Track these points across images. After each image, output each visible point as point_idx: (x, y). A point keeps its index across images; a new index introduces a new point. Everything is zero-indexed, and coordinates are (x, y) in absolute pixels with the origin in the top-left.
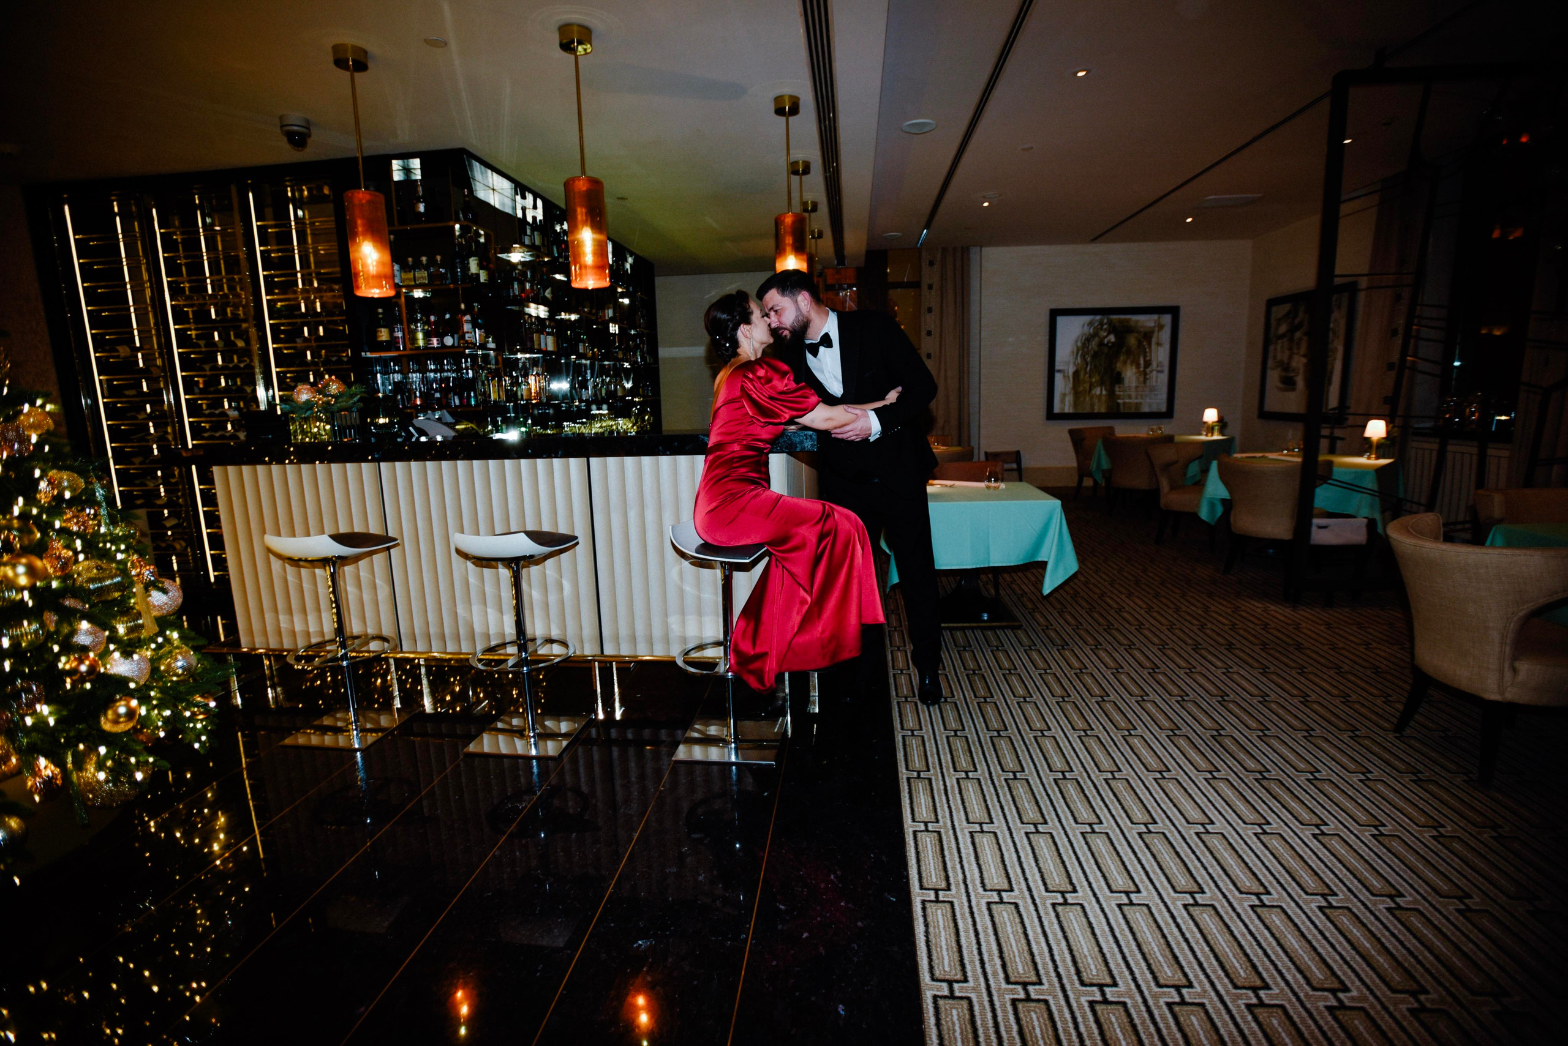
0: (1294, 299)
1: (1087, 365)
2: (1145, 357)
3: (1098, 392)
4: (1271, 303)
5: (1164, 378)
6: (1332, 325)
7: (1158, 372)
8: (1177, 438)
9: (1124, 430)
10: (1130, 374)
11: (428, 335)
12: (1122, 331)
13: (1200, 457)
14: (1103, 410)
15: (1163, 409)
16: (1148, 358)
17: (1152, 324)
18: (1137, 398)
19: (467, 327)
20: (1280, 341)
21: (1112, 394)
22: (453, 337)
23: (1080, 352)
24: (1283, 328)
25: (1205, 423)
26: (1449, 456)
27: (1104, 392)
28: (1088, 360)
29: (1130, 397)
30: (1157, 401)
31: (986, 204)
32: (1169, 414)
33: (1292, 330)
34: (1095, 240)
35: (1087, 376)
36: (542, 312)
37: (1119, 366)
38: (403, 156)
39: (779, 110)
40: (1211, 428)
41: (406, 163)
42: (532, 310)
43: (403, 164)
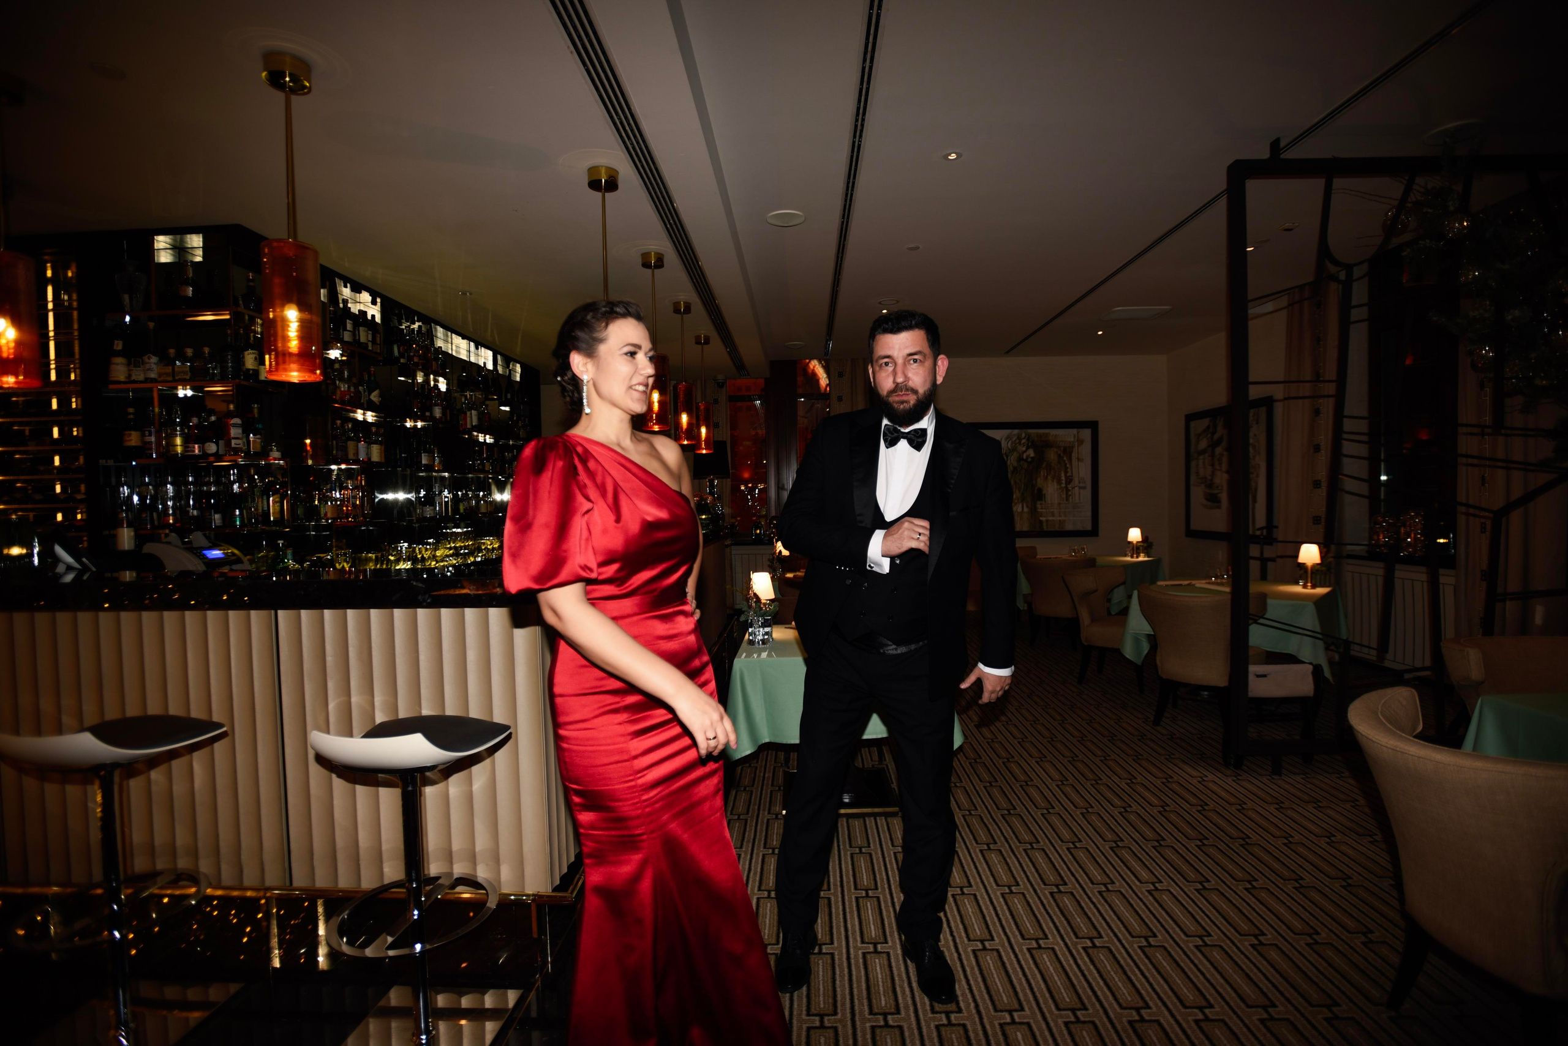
0: (1212, 414)
2: (1066, 472)
3: (1020, 509)
4: (1190, 418)
5: (1087, 493)
6: (1251, 441)
7: (1080, 488)
8: (1100, 560)
9: (1048, 550)
10: (1051, 490)
11: (186, 443)
12: (1041, 446)
13: (1124, 583)
14: (1025, 529)
15: (1089, 527)
16: (1069, 474)
17: (1071, 439)
18: (1060, 516)
19: (234, 432)
20: (1201, 457)
21: (1033, 511)
22: (217, 444)
24: (1203, 444)
25: (1130, 543)
26: (1398, 583)
27: (1026, 510)
29: (1053, 515)
30: (1080, 520)
32: (1094, 532)
33: (1214, 445)
34: (1007, 352)
36: (370, 417)
37: (1040, 482)
38: (178, 231)
39: (594, 185)
40: (1136, 549)
41: (178, 240)
42: (359, 415)
43: (175, 240)
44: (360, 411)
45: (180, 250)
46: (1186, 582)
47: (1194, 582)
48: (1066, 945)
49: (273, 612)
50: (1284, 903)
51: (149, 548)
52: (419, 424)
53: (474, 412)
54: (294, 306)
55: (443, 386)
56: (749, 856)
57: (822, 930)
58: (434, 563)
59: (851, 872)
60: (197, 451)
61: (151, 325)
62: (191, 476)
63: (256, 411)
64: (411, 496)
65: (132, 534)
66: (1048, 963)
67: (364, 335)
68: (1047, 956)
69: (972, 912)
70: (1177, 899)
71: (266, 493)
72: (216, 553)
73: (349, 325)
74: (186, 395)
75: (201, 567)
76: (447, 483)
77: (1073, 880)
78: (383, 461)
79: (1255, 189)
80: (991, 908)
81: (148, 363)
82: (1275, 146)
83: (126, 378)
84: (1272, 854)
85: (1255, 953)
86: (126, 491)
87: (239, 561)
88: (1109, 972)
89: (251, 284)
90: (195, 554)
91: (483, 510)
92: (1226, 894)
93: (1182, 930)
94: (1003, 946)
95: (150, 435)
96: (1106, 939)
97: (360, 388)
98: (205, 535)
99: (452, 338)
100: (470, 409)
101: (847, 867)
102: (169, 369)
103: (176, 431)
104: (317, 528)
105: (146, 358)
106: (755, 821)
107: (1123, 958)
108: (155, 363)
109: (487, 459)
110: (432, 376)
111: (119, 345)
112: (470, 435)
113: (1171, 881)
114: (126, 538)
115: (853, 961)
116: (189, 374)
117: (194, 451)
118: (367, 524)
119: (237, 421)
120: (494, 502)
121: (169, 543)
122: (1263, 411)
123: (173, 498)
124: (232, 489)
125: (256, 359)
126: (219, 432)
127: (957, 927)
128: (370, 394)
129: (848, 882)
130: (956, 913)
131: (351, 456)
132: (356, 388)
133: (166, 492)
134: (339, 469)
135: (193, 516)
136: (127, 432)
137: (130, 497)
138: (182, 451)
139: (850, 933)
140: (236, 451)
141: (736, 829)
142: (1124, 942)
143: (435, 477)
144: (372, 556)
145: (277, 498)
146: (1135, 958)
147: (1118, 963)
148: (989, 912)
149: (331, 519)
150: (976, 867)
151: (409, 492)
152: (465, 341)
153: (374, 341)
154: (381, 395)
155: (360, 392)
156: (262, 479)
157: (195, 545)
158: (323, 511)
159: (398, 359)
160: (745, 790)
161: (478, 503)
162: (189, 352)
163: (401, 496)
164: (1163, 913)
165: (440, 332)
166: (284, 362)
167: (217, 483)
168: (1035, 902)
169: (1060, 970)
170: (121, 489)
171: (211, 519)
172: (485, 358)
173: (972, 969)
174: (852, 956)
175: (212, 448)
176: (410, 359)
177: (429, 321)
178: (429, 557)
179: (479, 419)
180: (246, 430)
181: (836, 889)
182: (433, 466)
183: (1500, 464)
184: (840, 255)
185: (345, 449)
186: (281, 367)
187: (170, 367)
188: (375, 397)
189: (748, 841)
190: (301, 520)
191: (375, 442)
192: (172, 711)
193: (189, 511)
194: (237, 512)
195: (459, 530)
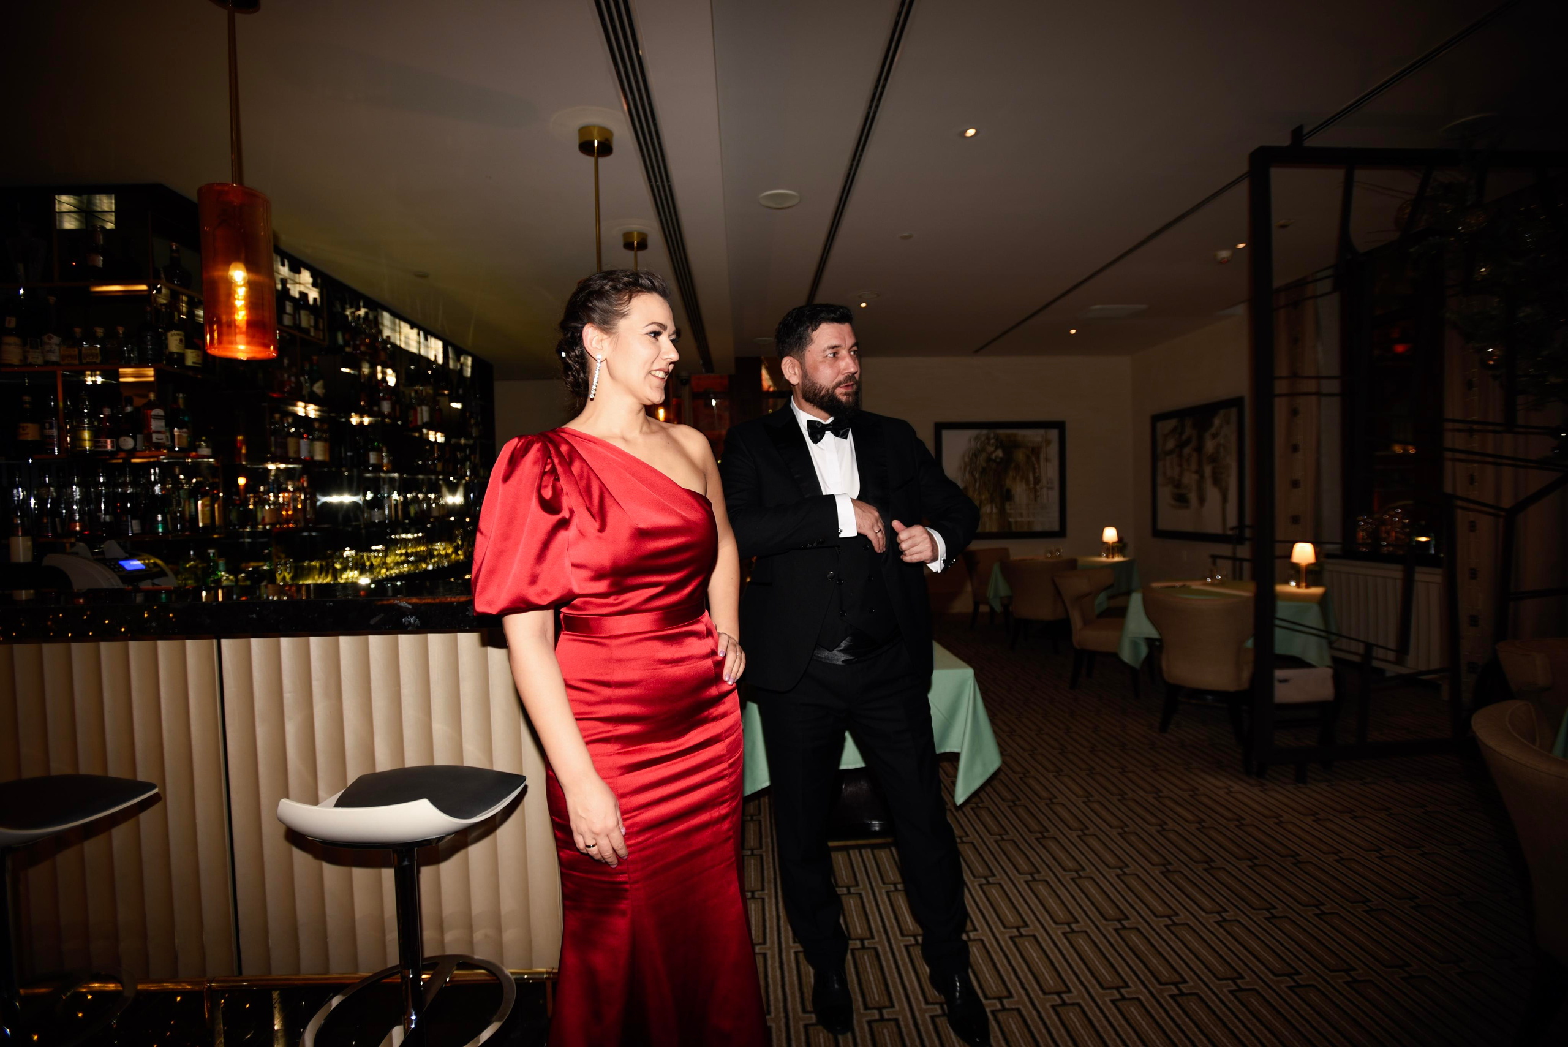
0: (1180, 414)
1: (976, 481)
2: (1034, 473)
3: (988, 512)
4: (1156, 419)
5: (1055, 494)
7: (1048, 488)
8: (1080, 561)
9: (1019, 551)
10: (1020, 491)
11: (94, 439)
12: (1010, 447)
14: (994, 529)
15: (1056, 528)
16: (1037, 475)
17: (1039, 439)
18: (1028, 517)
19: (155, 425)
20: (1168, 458)
21: (1002, 512)
22: (134, 438)
23: (968, 468)
24: (1171, 444)
25: (1104, 543)
27: (995, 510)
28: (977, 476)
29: (1021, 515)
30: (1049, 520)
31: (864, 305)
32: (1061, 533)
33: (1181, 445)
34: (977, 352)
35: (977, 493)
36: (312, 411)
37: (1008, 483)
38: (84, 190)
39: (586, 147)
40: (1112, 549)
41: (85, 201)
42: (300, 409)
43: (81, 202)
44: (301, 404)
45: (87, 213)
46: (1178, 584)
47: (1188, 583)
48: (1151, 992)
49: (215, 641)
50: (1361, 930)
51: (52, 560)
52: (366, 420)
53: (425, 408)
54: (241, 266)
55: (392, 380)
56: (774, 901)
57: (877, 989)
58: (384, 571)
59: (892, 915)
60: (109, 447)
61: (52, 299)
62: (102, 476)
63: (181, 401)
64: (358, 499)
65: (29, 543)
66: (1139, 1018)
67: (306, 320)
68: (1135, 1009)
69: (1038, 958)
70: (1251, 932)
71: (195, 493)
72: (136, 564)
73: (289, 308)
74: (94, 382)
75: (116, 583)
76: (397, 484)
77: (1135, 913)
78: (327, 459)
79: (1280, 178)
80: (1057, 952)
81: (48, 344)
82: (1298, 134)
83: (21, 360)
84: (1329, 874)
85: (1353, 992)
86: (21, 494)
87: (162, 574)
88: (1209, 1026)
89: (175, 255)
90: (109, 567)
91: (435, 513)
92: (1298, 922)
93: (1267, 968)
94: (1083, 998)
95: (51, 427)
96: (1191, 984)
97: (302, 379)
98: (119, 544)
99: (400, 327)
100: (421, 403)
101: (886, 909)
102: (75, 351)
103: (84, 423)
104: (253, 534)
105: (45, 338)
106: (771, 857)
107: (1218, 1007)
108: (56, 345)
109: (439, 459)
110: (379, 368)
111: (11, 322)
112: (421, 433)
113: (1237, 910)
114: (21, 548)
115: (922, 1028)
116: (100, 358)
117: (106, 447)
118: (310, 530)
119: (158, 412)
120: (445, 506)
121: (77, 554)
122: (1234, 411)
123: (80, 502)
124: (154, 491)
125: (181, 340)
126: (137, 425)
127: (1026, 977)
128: (312, 385)
129: (892, 927)
130: (1020, 959)
131: (291, 454)
132: (298, 379)
133: (72, 494)
134: (278, 469)
135: (105, 523)
136: (22, 425)
137: (26, 500)
138: (91, 447)
139: (909, 992)
140: (158, 446)
141: (752, 867)
142: (1211, 986)
143: (384, 479)
144: (316, 564)
145: (207, 500)
146: (1230, 1005)
147: (1214, 1013)
148: (1056, 957)
149: (269, 524)
150: (1026, 903)
151: (356, 494)
152: (415, 331)
153: (316, 327)
154: (325, 386)
155: (301, 383)
156: (188, 479)
157: (108, 556)
158: (260, 516)
159: (342, 348)
160: (752, 819)
161: (429, 505)
162: (100, 332)
163: (347, 499)
164: (1241, 948)
165: (386, 317)
166: (228, 334)
167: (134, 484)
168: (1101, 942)
169: (1154, 1025)
170: (15, 491)
171: (127, 526)
172: (434, 350)
173: (1058, 1030)
174: (920, 1022)
175: (128, 443)
176: (356, 347)
177: (375, 306)
178: (379, 565)
179: (431, 416)
180: (171, 422)
181: (880, 936)
182: (382, 466)
183: (1490, 459)
184: (829, 243)
185: (285, 446)
186: (225, 338)
187: (76, 349)
188: (318, 388)
189: (769, 882)
190: (235, 526)
191: (319, 439)
192: (84, 769)
193: (99, 517)
194: (160, 517)
195: (410, 536)
